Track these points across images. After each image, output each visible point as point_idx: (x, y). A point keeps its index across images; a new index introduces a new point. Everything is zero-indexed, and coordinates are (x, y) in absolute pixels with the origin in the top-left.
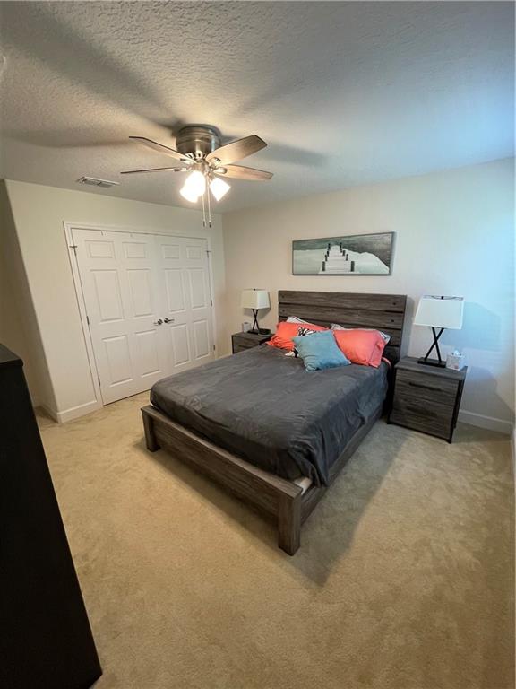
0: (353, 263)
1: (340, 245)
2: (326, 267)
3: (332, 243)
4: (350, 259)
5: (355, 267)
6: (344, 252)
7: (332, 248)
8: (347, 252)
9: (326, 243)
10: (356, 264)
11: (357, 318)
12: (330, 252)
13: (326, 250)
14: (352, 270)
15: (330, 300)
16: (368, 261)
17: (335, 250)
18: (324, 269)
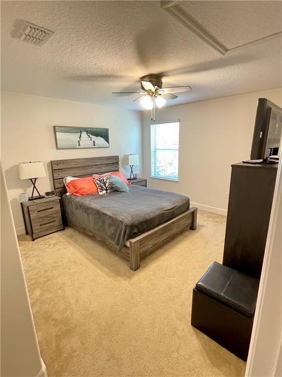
0: (94, 142)
1: (87, 132)
2: (81, 144)
3: (82, 130)
4: (93, 140)
5: (95, 144)
6: (89, 136)
7: (82, 133)
8: (91, 136)
9: (79, 130)
10: (95, 142)
11: (103, 169)
12: (82, 135)
13: (79, 134)
14: (94, 145)
15: (89, 162)
16: (100, 141)
17: (84, 134)
18: (79, 145)
